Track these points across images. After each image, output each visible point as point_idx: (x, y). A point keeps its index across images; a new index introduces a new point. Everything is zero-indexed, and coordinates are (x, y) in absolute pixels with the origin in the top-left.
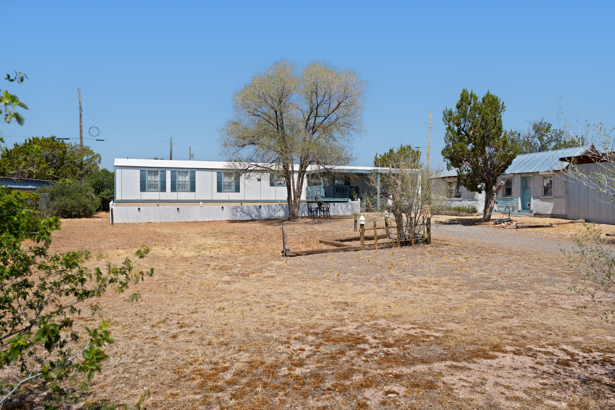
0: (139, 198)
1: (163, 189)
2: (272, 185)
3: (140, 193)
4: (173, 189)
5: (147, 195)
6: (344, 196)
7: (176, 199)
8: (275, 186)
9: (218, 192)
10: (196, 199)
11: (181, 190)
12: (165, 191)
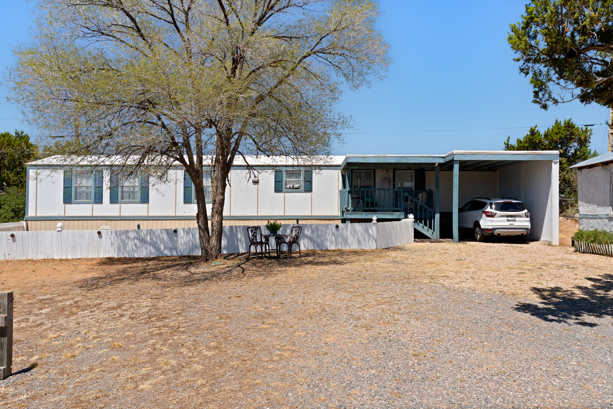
0: (62, 214)
1: (99, 200)
2: (278, 189)
3: (63, 205)
4: (114, 200)
5: (74, 210)
6: (372, 208)
7: (118, 215)
8: (283, 193)
9: (185, 202)
10: (150, 214)
11: (127, 200)
12: (101, 202)
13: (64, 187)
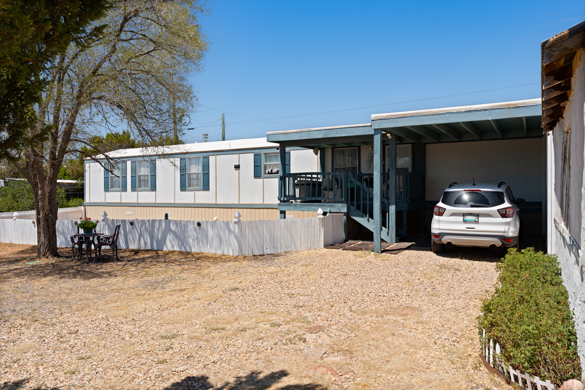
0: (104, 201)
1: (124, 189)
2: (257, 175)
3: (104, 193)
4: (134, 189)
7: (136, 201)
8: (262, 178)
9: (181, 190)
10: (158, 202)
11: (143, 188)
12: (126, 191)
13: (104, 178)
